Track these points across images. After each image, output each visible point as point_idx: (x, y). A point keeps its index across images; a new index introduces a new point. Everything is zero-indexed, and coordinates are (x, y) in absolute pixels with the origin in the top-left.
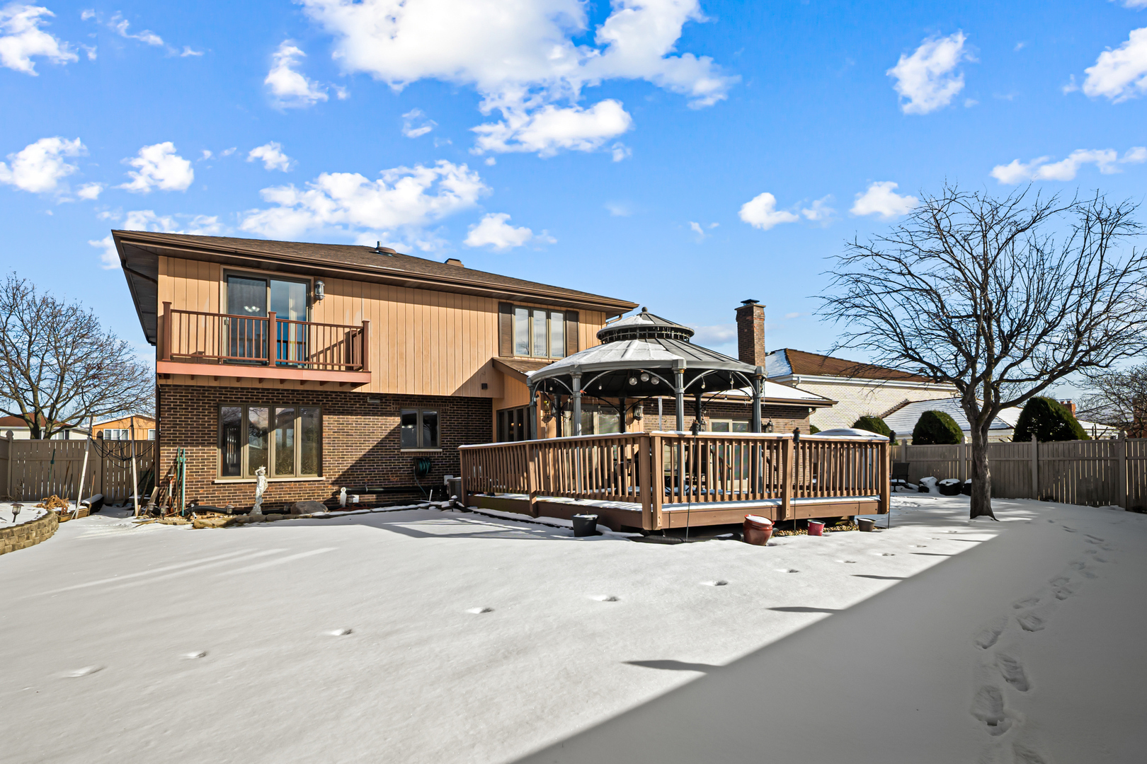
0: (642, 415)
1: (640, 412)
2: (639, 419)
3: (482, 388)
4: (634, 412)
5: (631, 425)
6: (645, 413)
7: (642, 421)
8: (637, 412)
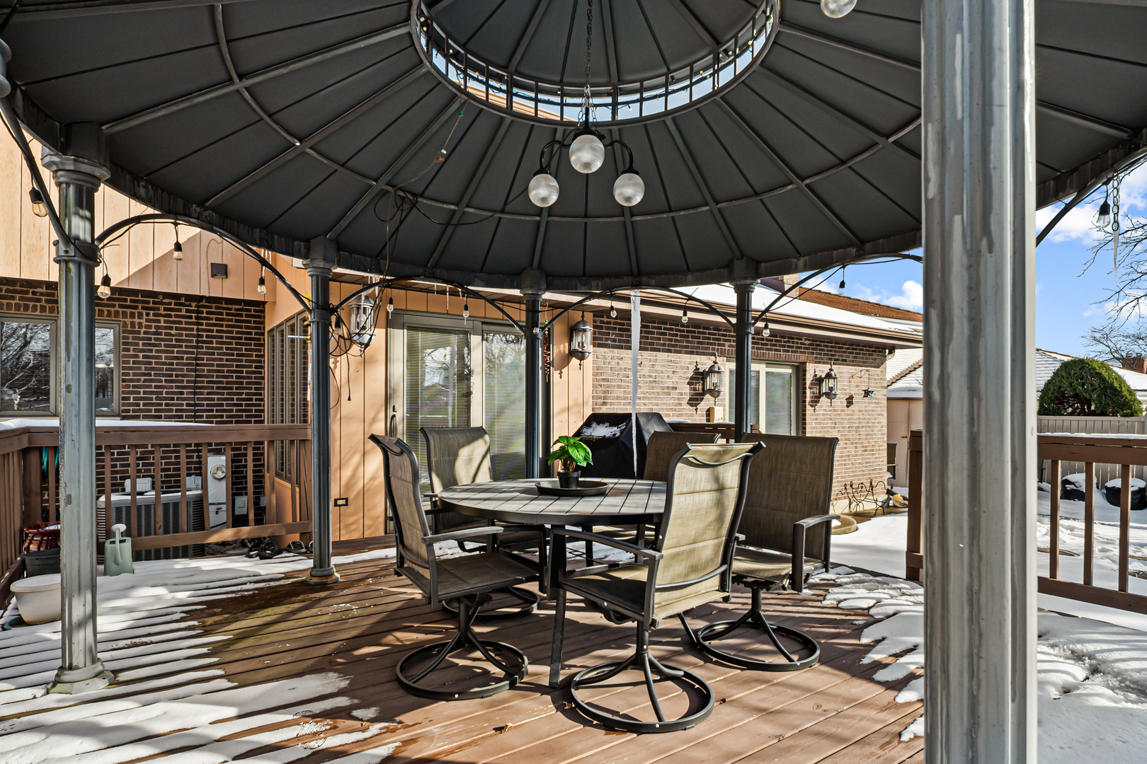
0: (589, 348)
1: (585, 338)
2: (581, 356)
3: (213, 275)
4: (571, 340)
5: (565, 370)
6: (597, 343)
7: (588, 362)
8: (577, 339)
